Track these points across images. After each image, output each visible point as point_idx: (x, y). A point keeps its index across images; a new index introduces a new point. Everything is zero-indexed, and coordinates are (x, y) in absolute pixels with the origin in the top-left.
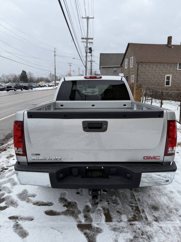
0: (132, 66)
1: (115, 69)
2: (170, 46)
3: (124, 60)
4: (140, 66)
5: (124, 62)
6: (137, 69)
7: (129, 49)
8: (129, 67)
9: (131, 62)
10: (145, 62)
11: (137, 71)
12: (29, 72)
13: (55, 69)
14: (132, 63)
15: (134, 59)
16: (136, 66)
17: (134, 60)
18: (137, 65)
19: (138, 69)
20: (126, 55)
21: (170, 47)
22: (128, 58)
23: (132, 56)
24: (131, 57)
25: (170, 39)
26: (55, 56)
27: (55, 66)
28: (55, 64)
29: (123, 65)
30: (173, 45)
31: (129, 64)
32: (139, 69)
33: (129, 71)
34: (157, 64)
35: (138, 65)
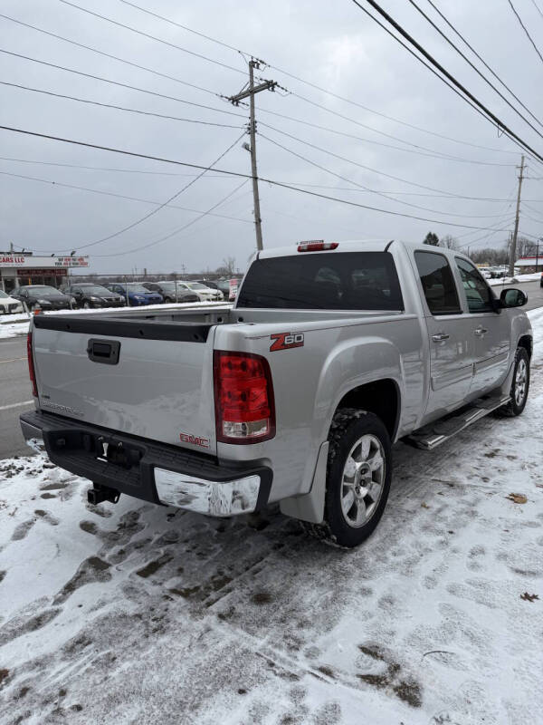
12: (447, 237)
13: (517, 221)
26: (521, 182)
27: (518, 211)
28: (518, 206)
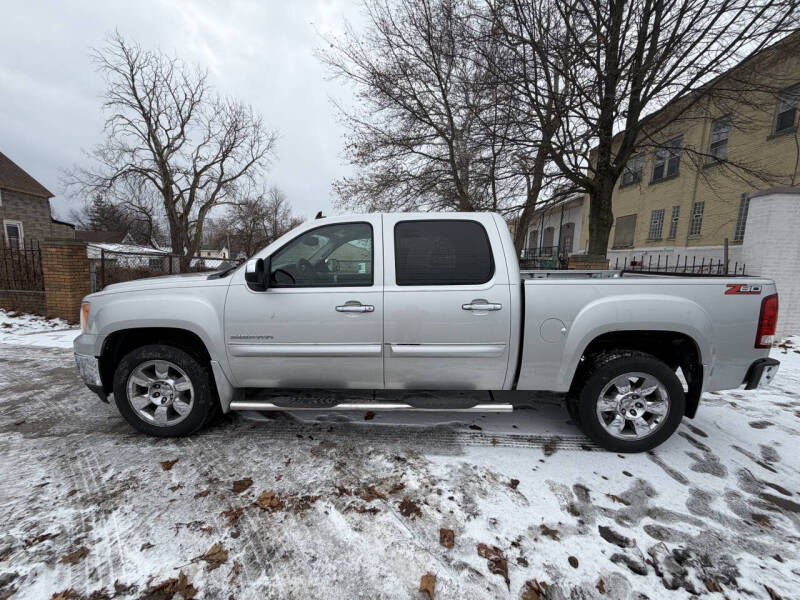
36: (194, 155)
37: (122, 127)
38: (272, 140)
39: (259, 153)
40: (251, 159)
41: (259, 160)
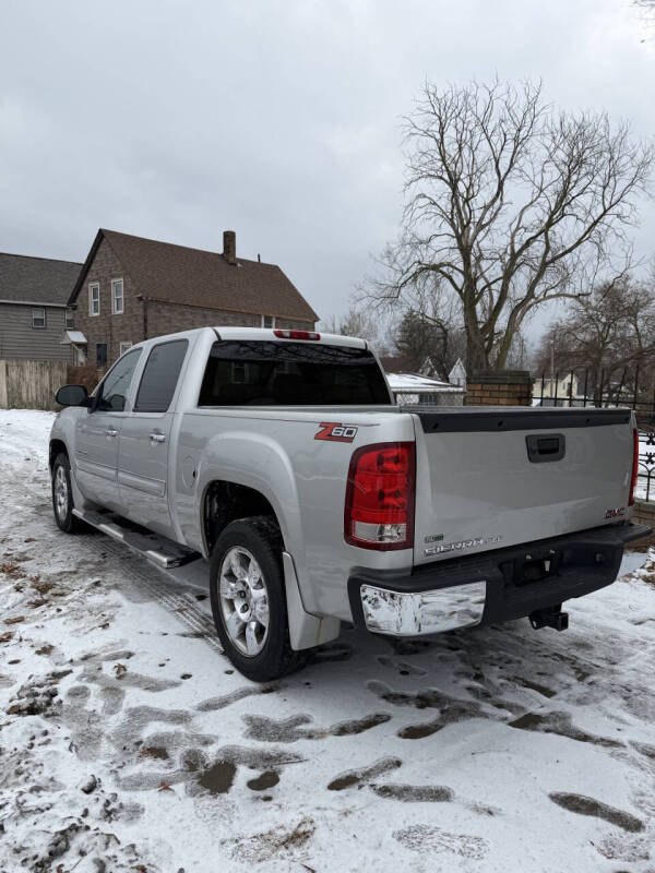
0: (118, 309)
1: (38, 315)
2: (231, 260)
3: (85, 285)
4: (151, 313)
5: (83, 291)
6: (142, 321)
7: (101, 250)
8: (106, 312)
9: (114, 297)
10: (166, 303)
11: (142, 328)
14: (118, 300)
15: (125, 286)
16: (140, 312)
17: (127, 291)
18: (142, 310)
19: (145, 320)
20: (93, 268)
21: (231, 264)
22: (98, 280)
23: (119, 276)
24: (113, 277)
25: (229, 238)
29: (78, 302)
30: (242, 261)
31: (106, 302)
32: (149, 321)
33: (111, 327)
34: (206, 312)
35: (145, 310)
36: (514, 227)
37: (423, 211)
38: (644, 164)
39: (616, 198)
40: (601, 211)
41: (616, 209)
